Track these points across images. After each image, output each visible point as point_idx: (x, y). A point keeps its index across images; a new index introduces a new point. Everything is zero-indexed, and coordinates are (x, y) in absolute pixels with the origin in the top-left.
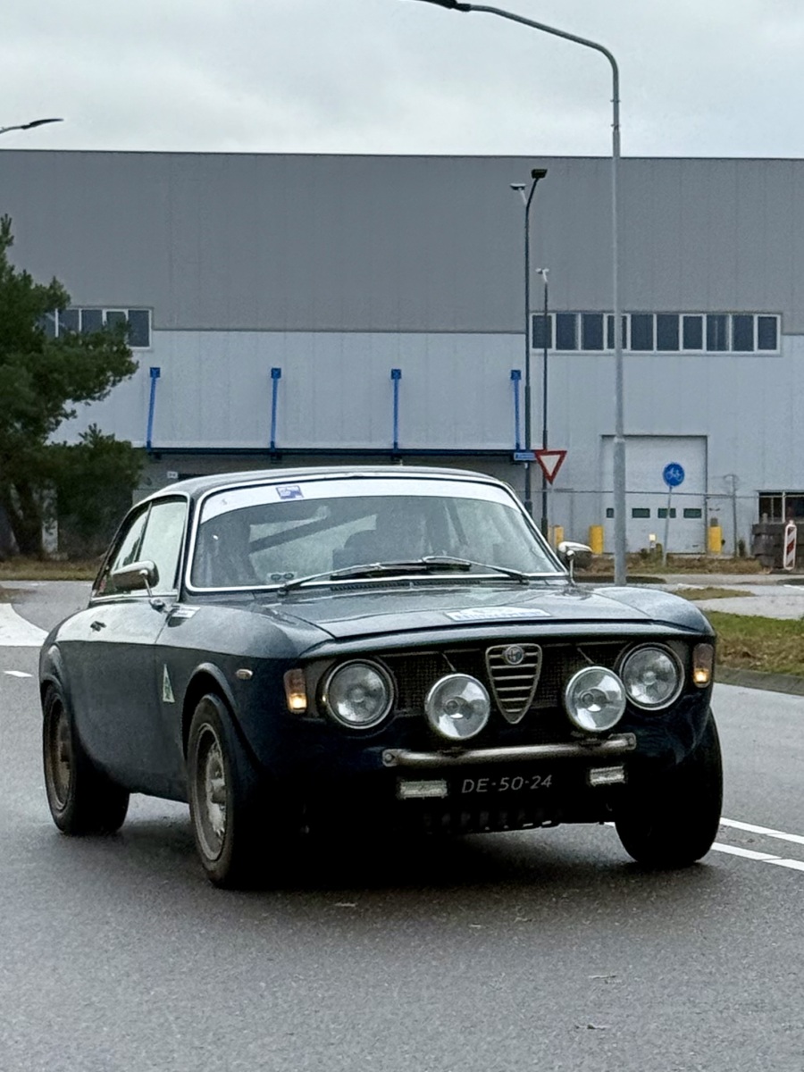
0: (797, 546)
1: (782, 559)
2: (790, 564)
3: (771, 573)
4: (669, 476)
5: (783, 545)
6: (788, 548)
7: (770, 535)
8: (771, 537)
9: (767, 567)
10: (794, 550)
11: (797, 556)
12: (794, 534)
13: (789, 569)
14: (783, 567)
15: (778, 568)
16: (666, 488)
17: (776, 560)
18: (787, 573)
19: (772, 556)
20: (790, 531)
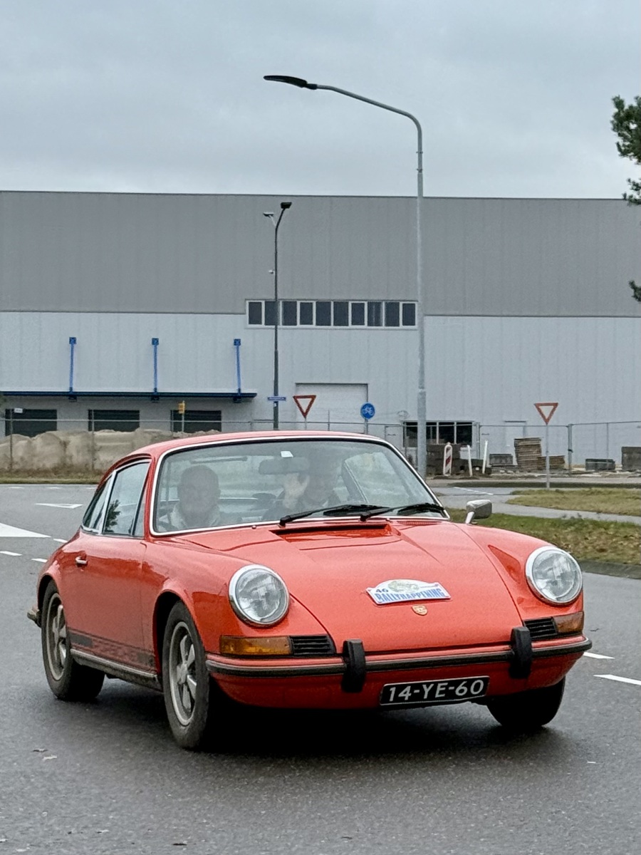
0: (453, 460)
1: (442, 470)
2: (448, 472)
3: (435, 478)
4: (365, 411)
5: (443, 459)
6: (447, 460)
7: (432, 452)
8: (433, 454)
9: (430, 474)
10: (450, 463)
11: (452, 467)
12: (451, 451)
13: (447, 475)
14: (442, 474)
15: (439, 474)
16: (363, 420)
17: (437, 470)
18: (446, 478)
19: (433, 466)
20: (448, 449)
